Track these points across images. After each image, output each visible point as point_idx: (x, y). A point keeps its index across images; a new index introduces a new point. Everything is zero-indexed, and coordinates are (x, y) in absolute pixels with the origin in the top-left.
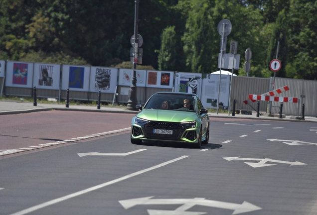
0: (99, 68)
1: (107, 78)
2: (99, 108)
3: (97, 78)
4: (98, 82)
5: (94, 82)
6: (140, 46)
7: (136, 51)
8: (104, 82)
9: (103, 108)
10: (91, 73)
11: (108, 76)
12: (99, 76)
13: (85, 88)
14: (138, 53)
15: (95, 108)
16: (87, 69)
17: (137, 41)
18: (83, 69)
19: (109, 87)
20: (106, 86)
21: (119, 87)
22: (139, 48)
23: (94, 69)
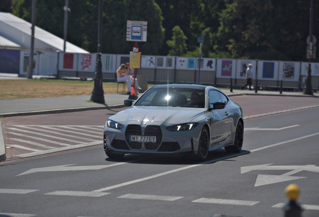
0: (286, 62)
1: (292, 70)
2: (281, 93)
3: (284, 70)
4: (285, 73)
5: (282, 73)
6: (314, 44)
7: (311, 48)
8: (290, 73)
9: (284, 93)
10: (279, 66)
11: (293, 68)
12: (286, 69)
13: (275, 78)
14: (313, 50)
15: (278, 93)
16: (276, 63)
17: (311, 41)
18: (273, 64)
19: (294, 77)
20: (291, 76)
21: (301, 77)
22: (313, 46)
23: (282, 63)
